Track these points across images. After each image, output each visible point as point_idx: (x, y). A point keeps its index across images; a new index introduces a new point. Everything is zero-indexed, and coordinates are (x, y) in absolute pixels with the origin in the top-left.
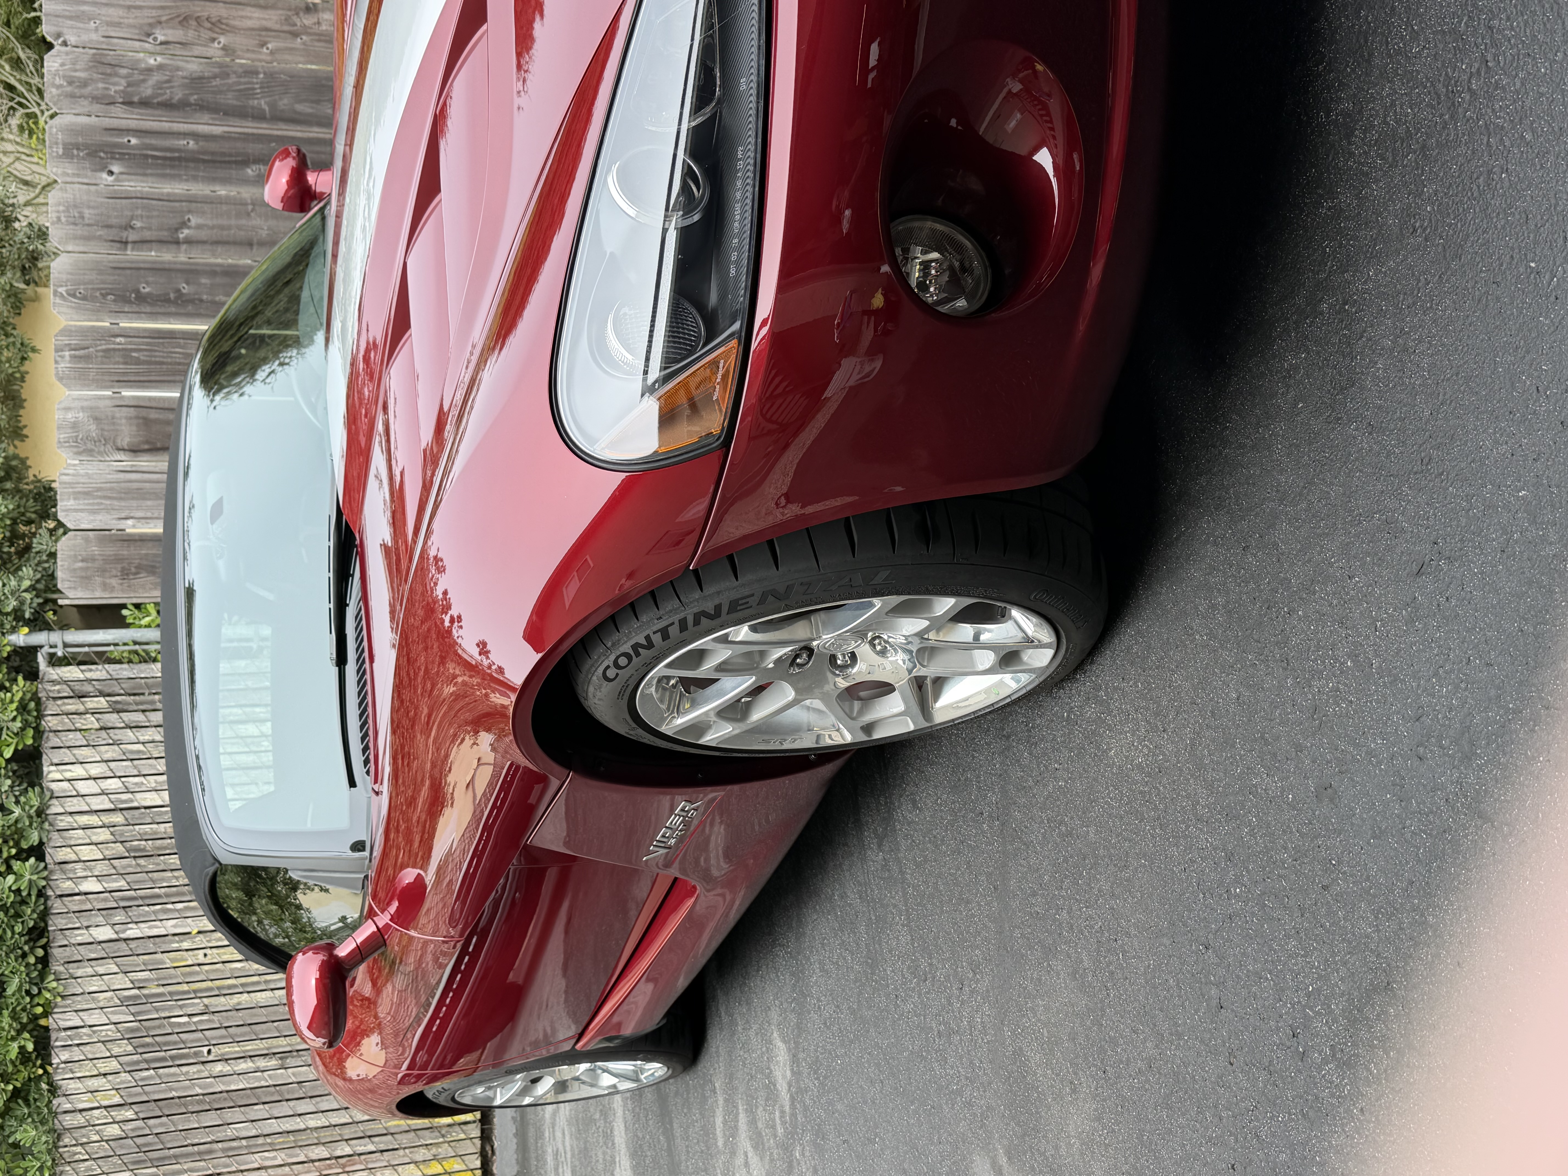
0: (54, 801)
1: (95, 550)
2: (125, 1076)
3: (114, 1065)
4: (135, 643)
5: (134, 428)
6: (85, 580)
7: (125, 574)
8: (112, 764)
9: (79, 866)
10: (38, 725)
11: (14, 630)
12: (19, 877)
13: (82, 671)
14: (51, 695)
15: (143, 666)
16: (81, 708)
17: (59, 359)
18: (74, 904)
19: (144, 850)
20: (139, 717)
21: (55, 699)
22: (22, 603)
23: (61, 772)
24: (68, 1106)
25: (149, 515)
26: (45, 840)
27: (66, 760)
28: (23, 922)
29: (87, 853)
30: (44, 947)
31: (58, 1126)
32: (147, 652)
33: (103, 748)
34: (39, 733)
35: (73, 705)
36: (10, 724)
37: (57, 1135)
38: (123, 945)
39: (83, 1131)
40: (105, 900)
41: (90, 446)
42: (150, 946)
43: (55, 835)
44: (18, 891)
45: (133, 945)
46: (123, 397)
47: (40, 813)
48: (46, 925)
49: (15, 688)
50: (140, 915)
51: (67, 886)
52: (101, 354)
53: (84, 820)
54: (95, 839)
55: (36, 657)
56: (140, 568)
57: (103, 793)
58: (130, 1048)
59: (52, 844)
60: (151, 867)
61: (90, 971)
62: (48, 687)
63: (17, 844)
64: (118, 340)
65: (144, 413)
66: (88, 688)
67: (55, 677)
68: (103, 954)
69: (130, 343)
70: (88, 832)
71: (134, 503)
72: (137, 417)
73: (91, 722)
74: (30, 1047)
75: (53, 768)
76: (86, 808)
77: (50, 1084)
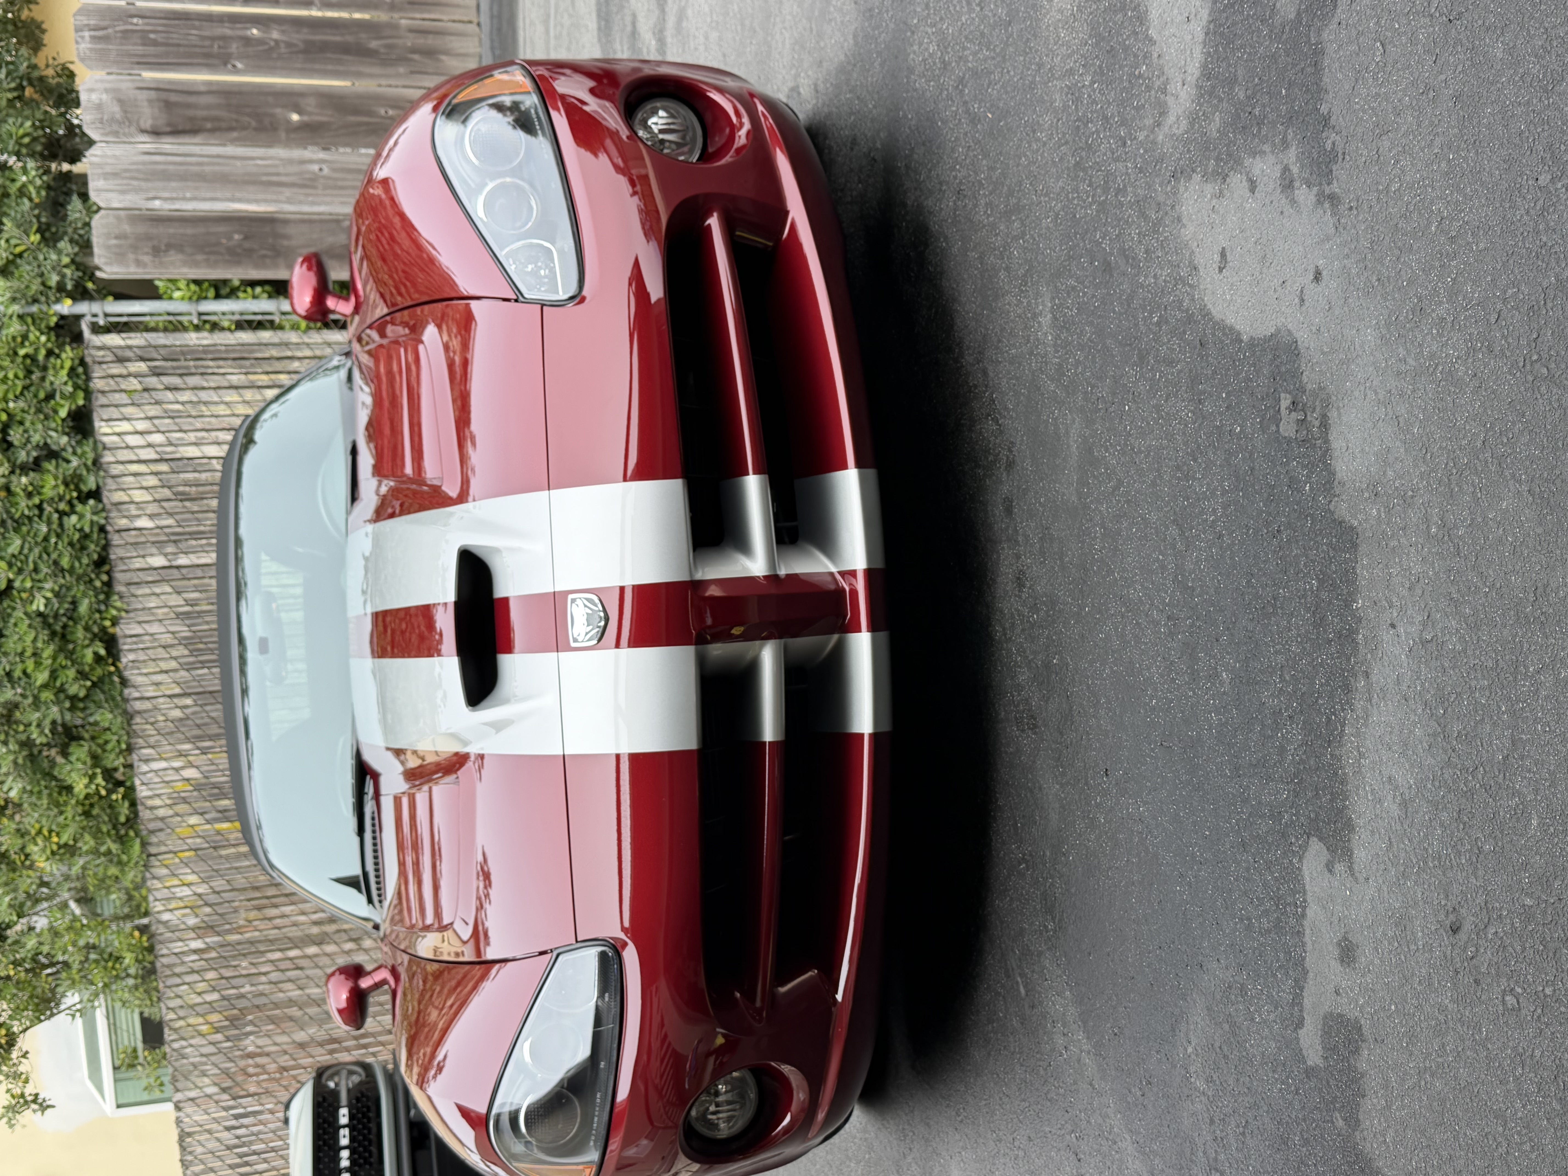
0: (107, 452)
1: (127, 228)
2: (183, 673)
3: (173, 664)
4: (169, 314)
5: (156, 110)
6: (119, 256)
7: (156, 251)
8: (156, 422)
9: (132, 507)
10: (87, 386)
11: (58, 301)
12: (81, 517)
13: (123, 339)
14: (97, 359)
15: (178, 335)
16: (125, 372)
17: (79, 40)
18: (131, 537)
19: (189, 494)
20: (176, 381)
21: (100, 363)
22: (63, 276)
23: (111, 427)
24: (137, 695)
25: (174, 195)
26: (101, 484)
27: (115, 417)
28: (88, 555)
29: (139, 496)
30: (108, 573)
31: (129, 709)
32: (180, 323)
33: (147, 407)
34: (88, 394)
35: (116, 369)
36: (63, 387)
37: (129, 717)
38: (175, 571)
39: (152, 714)
40: (157, 534)
41: (115, 127)
42: (199, 572)
43: (109, 481)
44: (81, 530)
45: (184, 571)
46: (143, 80)
47: (96, 462)
48: (108, 554)
49: (64, 356)
50: (188, 548)
51: (123, 523)
52: (119, 35)
53: (134, 468)
54: (145, 484)
55: (80, 326)
56: (169, 247)
57: (150, 445)
58: (186, 652)
59: (108, 487)
60: (196, 508)
61: (147, 591)
62: (94, 352)
63: (78, 489)
64: (135, 20)
65: (164, 95)
66: (129, 354)
67: (99, 344)
68: (158, 578)
69: (147, 24)
70: (139, 478)
71: (160, 184)
72: (159, 100)
73: (134, 384)
74: (103, 652)
75: (103, 424)
76: (134, 458)
77: (121, 677)
